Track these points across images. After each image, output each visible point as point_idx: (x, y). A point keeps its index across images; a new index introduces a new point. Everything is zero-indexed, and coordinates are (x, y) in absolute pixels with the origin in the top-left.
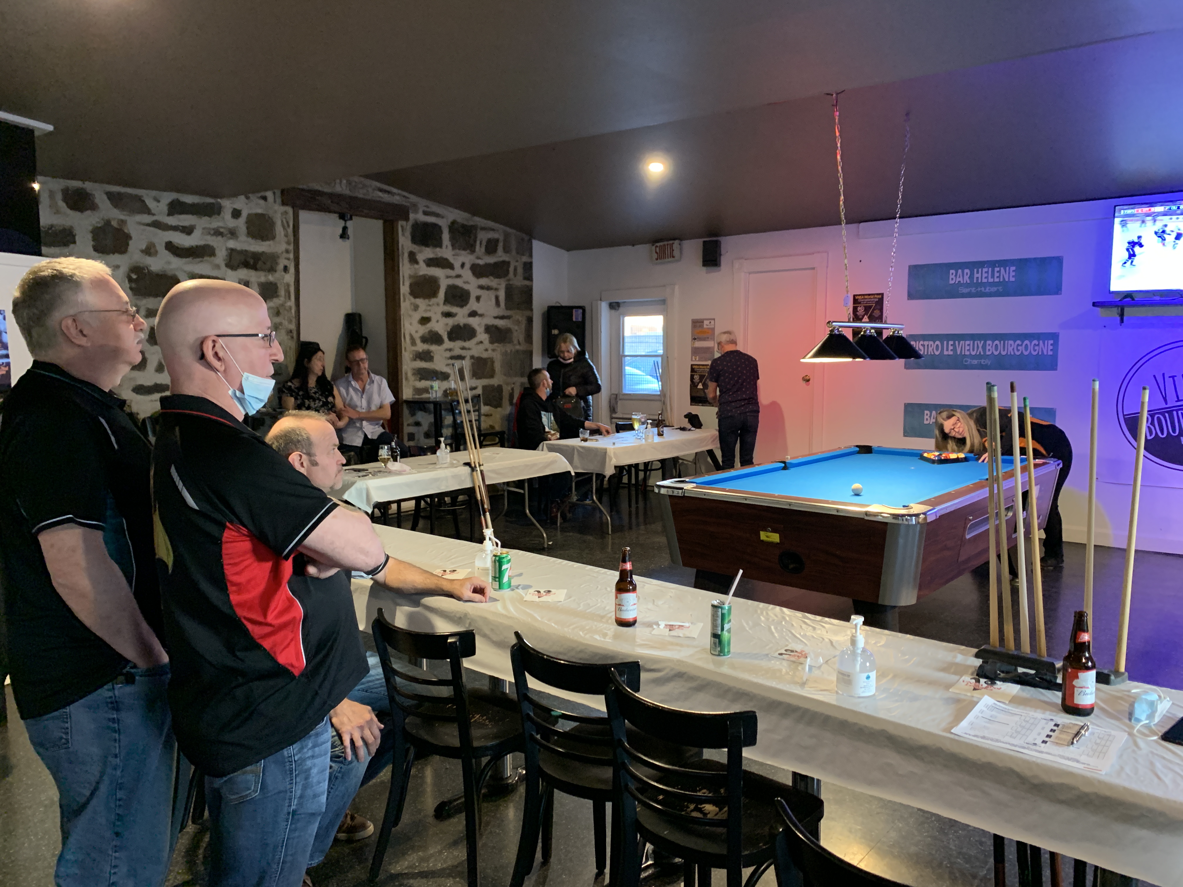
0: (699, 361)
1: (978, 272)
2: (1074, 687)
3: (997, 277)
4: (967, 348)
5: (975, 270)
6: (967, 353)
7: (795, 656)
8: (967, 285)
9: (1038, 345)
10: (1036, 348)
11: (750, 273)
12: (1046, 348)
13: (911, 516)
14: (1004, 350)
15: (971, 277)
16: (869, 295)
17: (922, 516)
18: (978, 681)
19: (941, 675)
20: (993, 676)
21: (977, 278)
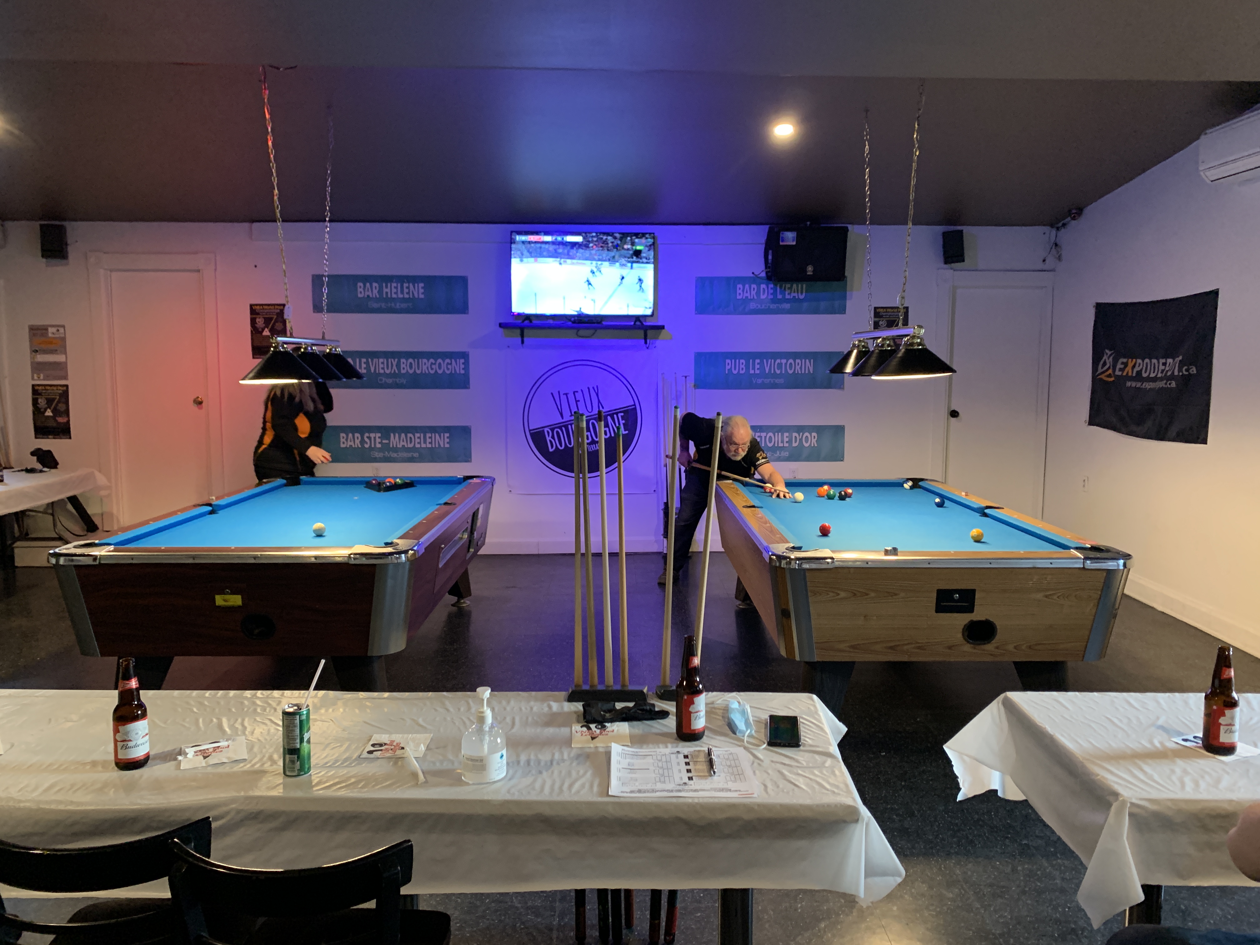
0: (44, 380)
1: (387, 287)
2: (690, 713)
3: (407, 293)
4: (381, 366)
5: (384, 285)
6: (382, 371)
7: (387, 750)
8: (376, 300)
9: (451, 364)
10: (449, 367)
11: (111, 271)
12: (458, 367)
13: (400, 553)
14: (418, 369)
15: (380, 291)
16: (269, 305)
17: (411, 552)
18: (589, 728)
19: (550, 731)
20: (600, 719)
21: (387, 293)
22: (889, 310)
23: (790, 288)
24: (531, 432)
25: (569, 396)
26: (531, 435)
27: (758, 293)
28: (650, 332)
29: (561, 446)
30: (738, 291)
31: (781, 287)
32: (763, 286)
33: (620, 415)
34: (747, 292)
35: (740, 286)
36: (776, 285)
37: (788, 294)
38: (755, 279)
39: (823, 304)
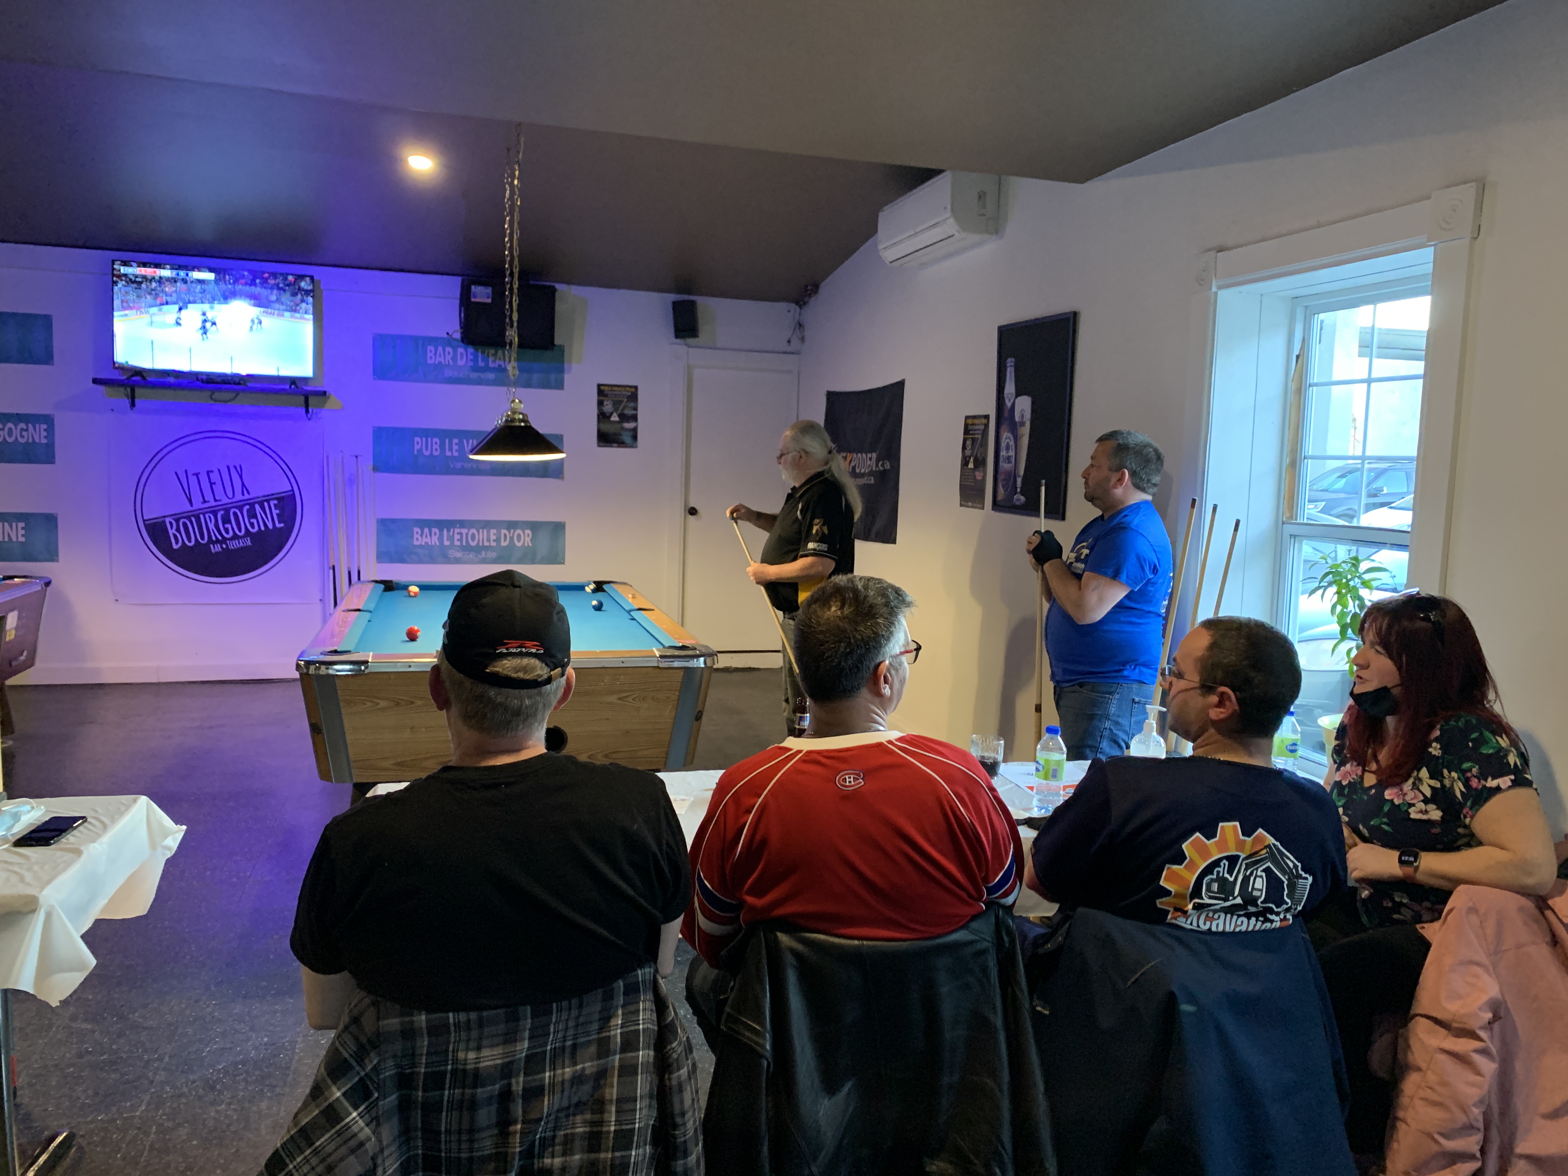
9: (27, 430)
10: (24, 433)
12: (38, 434)
22: (616, 388)
23: (495, 355)
24: (146, 522)
25: (200, 476)
26: (145, 525)
27: (454, 359)
28: (312, 400)
29: (190, 541)
30: (429, 355)
31: (483, 353)
32: (461, 350)
33: (272, 503)
34: (440, 356)
35: (431, 348)
36: (477, 350)
37: (493, 362)
38: (448, 341)
39: (535, 377)
